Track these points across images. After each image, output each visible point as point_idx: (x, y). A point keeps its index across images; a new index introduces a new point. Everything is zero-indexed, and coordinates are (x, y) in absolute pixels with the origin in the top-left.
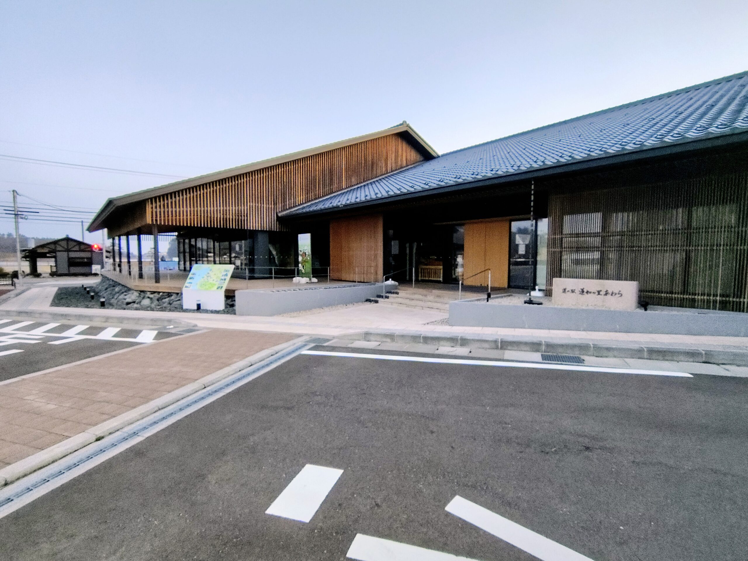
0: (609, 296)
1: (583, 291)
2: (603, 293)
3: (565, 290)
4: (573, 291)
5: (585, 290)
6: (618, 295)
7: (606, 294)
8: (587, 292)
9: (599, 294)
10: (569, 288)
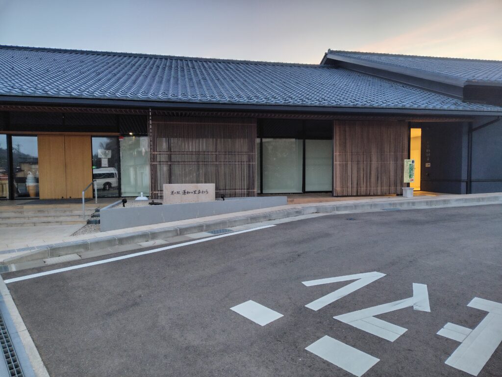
0: (201, 194)
1: (185, 193)
2: (197, 192)
3: (172, 192)
4: (178, 193)
5: (186, 191)
6: (206, 193)
7: (199, 193)
8: (188, 193)
9: (195, 193)
10: (175, 191)
